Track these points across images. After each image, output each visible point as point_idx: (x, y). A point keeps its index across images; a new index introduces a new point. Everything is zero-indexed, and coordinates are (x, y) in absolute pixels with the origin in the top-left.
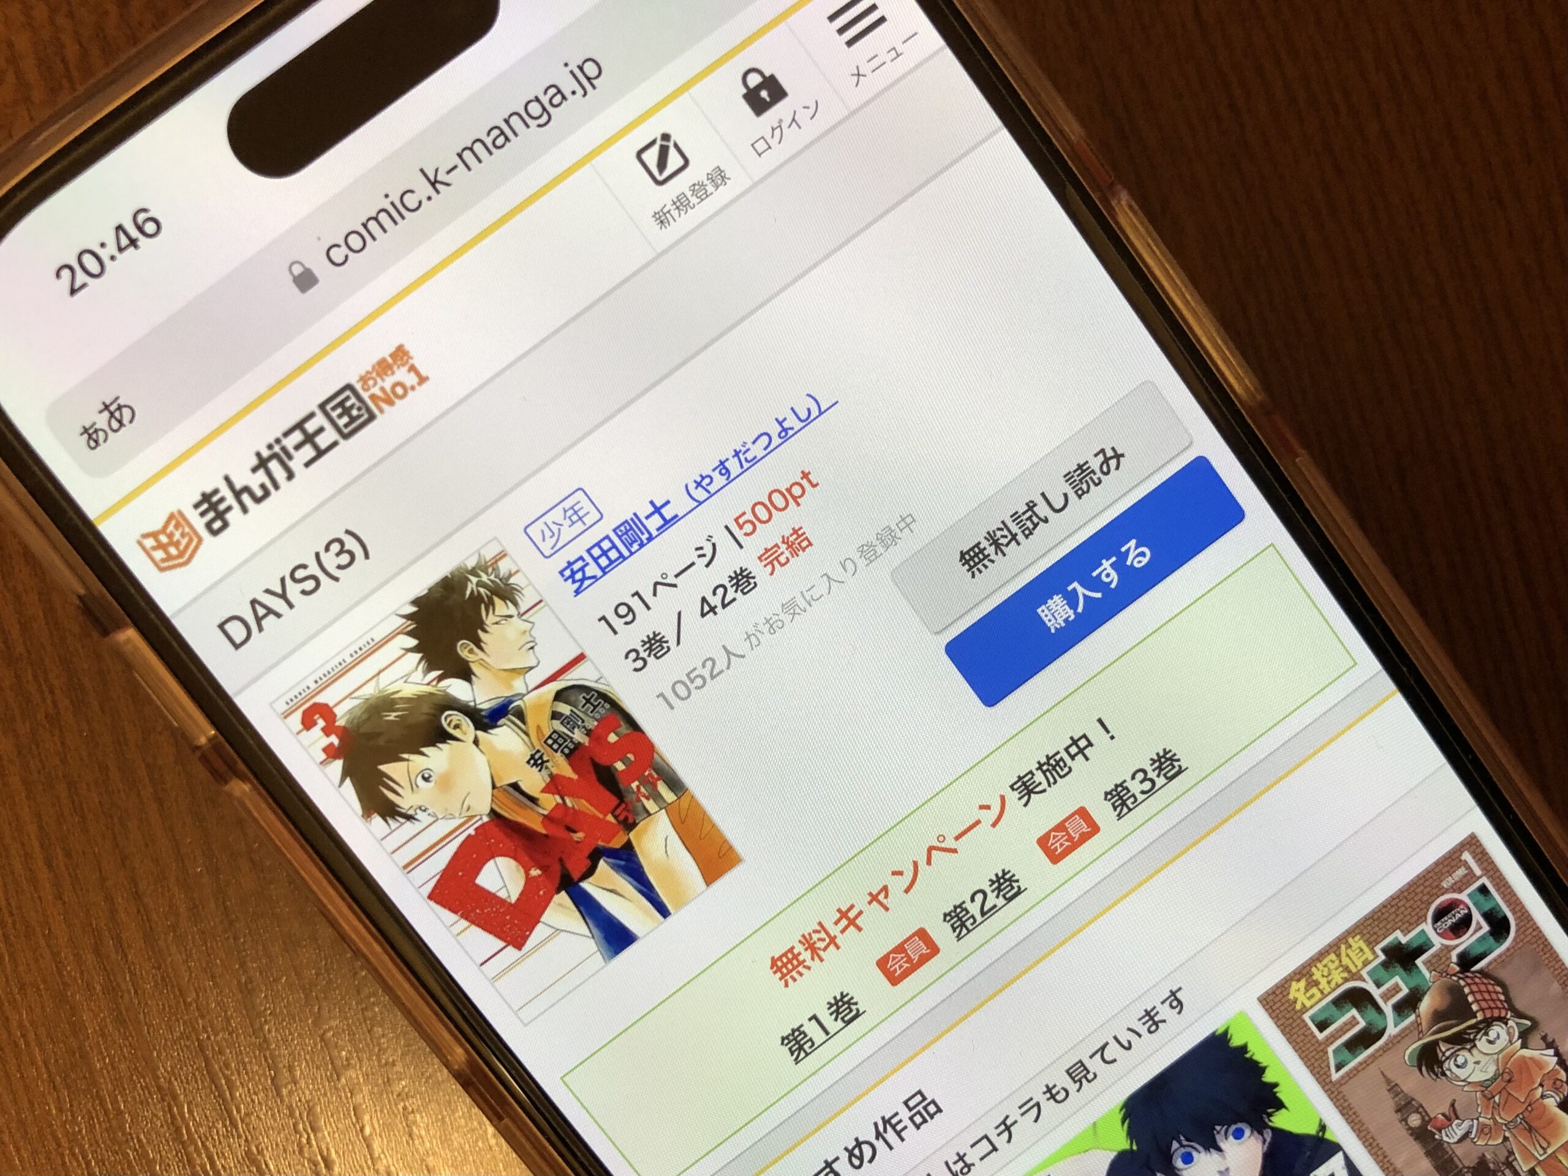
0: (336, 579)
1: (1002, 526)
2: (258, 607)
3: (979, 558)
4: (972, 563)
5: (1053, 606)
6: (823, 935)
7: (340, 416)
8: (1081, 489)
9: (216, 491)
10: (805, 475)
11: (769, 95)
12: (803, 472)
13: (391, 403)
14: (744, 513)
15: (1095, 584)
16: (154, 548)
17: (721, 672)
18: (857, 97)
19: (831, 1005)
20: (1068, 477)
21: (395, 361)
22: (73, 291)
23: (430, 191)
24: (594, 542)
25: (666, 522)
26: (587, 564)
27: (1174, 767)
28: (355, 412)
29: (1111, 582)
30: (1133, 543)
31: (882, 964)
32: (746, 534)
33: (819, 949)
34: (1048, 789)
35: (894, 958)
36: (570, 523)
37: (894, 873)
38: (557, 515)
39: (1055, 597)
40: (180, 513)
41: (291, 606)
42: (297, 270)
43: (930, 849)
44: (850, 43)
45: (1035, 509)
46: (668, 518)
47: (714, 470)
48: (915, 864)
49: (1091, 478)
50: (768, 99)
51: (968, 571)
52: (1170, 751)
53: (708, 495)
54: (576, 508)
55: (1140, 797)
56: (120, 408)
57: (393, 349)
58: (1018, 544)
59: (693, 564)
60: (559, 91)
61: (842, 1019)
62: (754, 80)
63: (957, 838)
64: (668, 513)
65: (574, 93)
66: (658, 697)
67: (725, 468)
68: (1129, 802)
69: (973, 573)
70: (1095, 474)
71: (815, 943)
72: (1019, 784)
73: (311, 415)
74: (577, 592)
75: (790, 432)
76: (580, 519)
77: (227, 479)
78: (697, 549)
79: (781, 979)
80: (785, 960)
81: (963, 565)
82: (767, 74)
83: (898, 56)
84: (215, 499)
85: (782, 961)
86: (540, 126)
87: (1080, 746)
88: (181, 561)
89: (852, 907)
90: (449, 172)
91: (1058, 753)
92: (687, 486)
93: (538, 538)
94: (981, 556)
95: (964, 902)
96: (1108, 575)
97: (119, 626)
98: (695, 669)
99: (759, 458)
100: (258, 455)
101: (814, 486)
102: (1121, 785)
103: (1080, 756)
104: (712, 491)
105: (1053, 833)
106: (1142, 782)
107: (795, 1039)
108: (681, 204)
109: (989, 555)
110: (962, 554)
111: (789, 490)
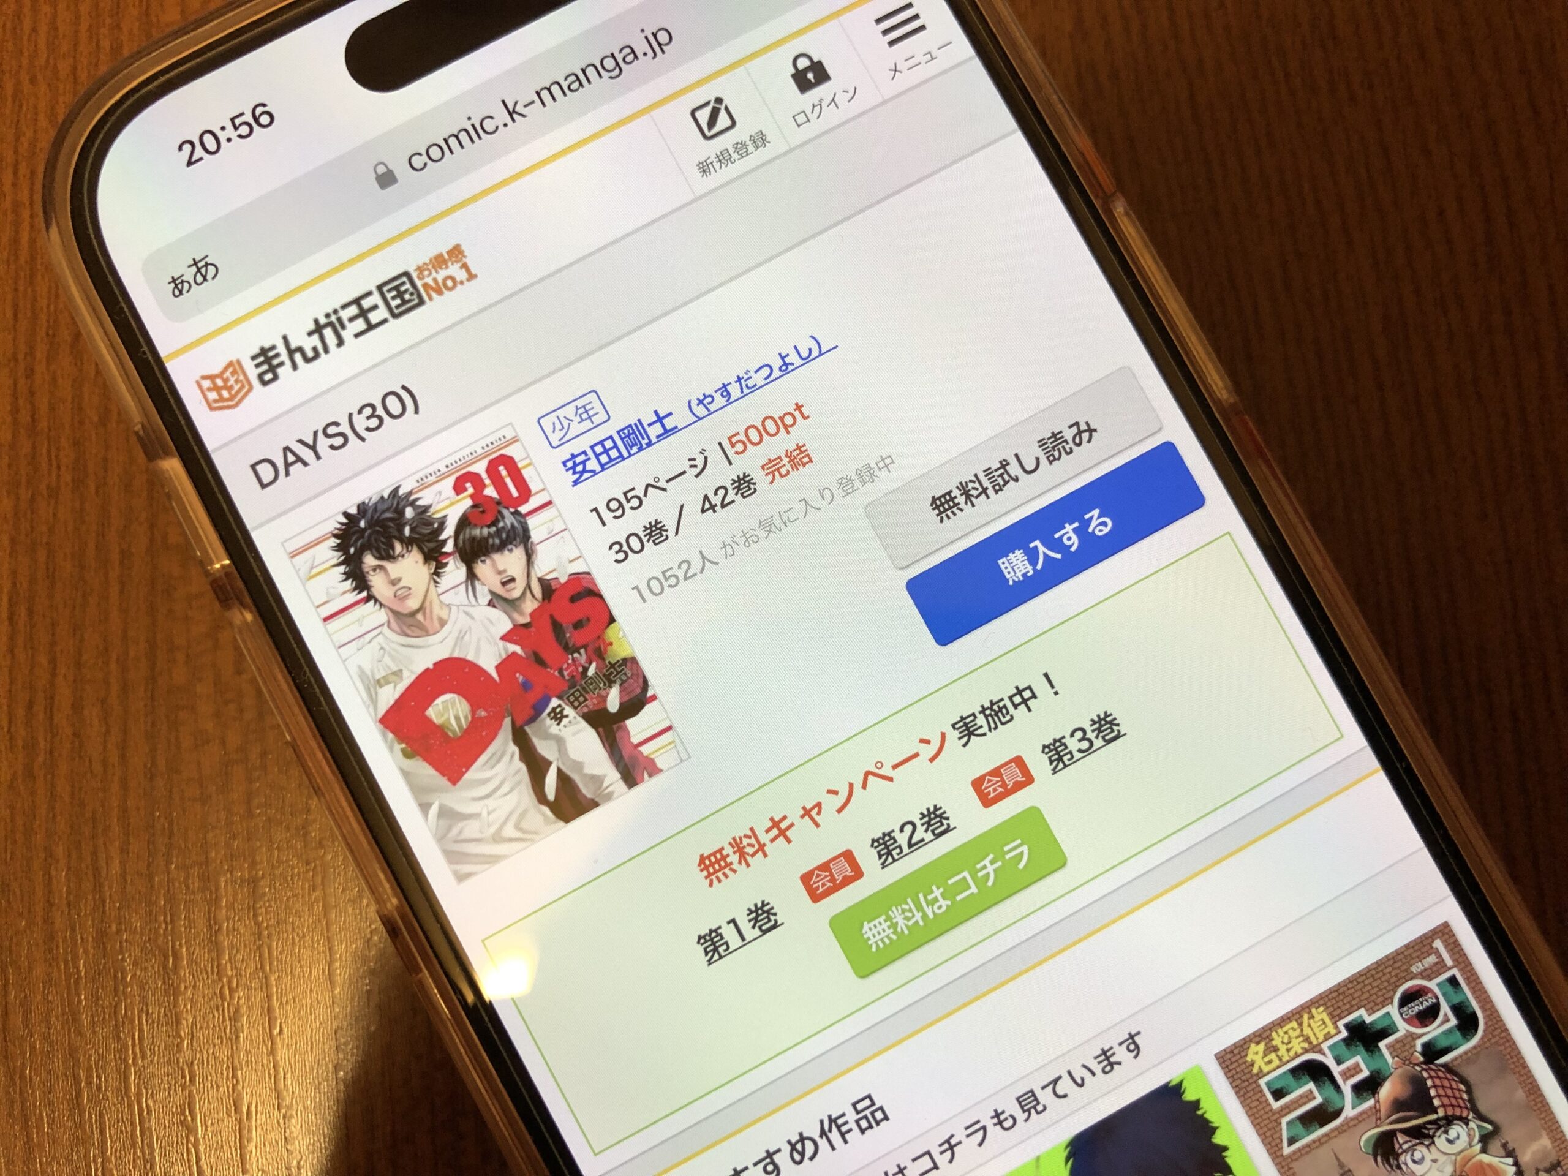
0: (363, 439)
1: (974, 479)
2: (289, 455)
3: (949, 505)
4: (942, 509)
5: (1014, 560)
6: (753, 841)
7: (394, 298)
8: (1053, 455)
9: (273, 348)
10: (798, 407)
11: (814, 78)
12: (797, 404)
13: (439, 292)
14: (738, 434)
15: (1057, 545)
16: (209, 389)
17: (695, 575)
18: (891, 88)
19: (751, 912)
20: (1042, 443)
21: (450, 259)
22: (190, 163)
23: (508, 120)
24: (598, 441)
25: (666, 431)
26: (589, 459)
27: (1113, 731)
28: (407, 297)
29: (1073, 544)
30: (1096, 512)
31: (806, 879)
32: (737, 453)
33: (748, 854)
34: (988, 733)
35: (818, 876)
36: (578, 419)
37: (830, 792)
38: (570, 411)
39: (1016, 551)
40: (239, 362)
41: (318, 457)
42: (381, 170)
43: (868, 773)
44: (892, 43)
45: (1007, 467)
46: (668, 428)
47: (716, 391)
48: (851, 786)
49: (1063, 447)
50: (813, 81)
51: (938, 515)
52: (1111, 715)
53: (707, 413)
54: (588, 408)
55: (1077, 755)
56: (207, 265)
57: (450, 247)
58: (988, 497)
59: (684, 472)
60: (633, 51)
61: (760, 928)
62: (803, 63)
63: (895, 767)
64: (669, 423)
65: (645, 54)
66: (633, 589)
67: (726, 390)
68: (1065, 759)
69: (942, 518)
70: (1067, 443)
71: (744, 847)
72: (961, 724)
73: (369, 294)
74: (576, 483)
75: (790, 368)
76: (590, 417)
77: (285, 338)
78: (690, 460)
79: (706, 878)
80: (713, 859)
81: (934, 509)
82: (815, 60)
83: (932, 59)
84: (271, 354)
85: (710, 861)
86: (611, 78)
87: (1024, 697)
88: (230, 403)
89: (785, 818)
90: (525, 106)
91: (1002, 700)
92: (689, 402)
93: (549, 431)
94: (951, 504)
95: (893, 831)
96: (1069, 539)
97: (167, 454)
98: (671, 569)
99: (758, 386)
100: (316, 321)
101: (805, 418)
102: (1060, 740)
103: (1023, 706)
104: (712, 410)
105: (987, 777)
106: (1080, 741)
107: (711, 940)
108: (724, 158)
109: (959, 504)
110: (934, 500)
111: (782, 419)
